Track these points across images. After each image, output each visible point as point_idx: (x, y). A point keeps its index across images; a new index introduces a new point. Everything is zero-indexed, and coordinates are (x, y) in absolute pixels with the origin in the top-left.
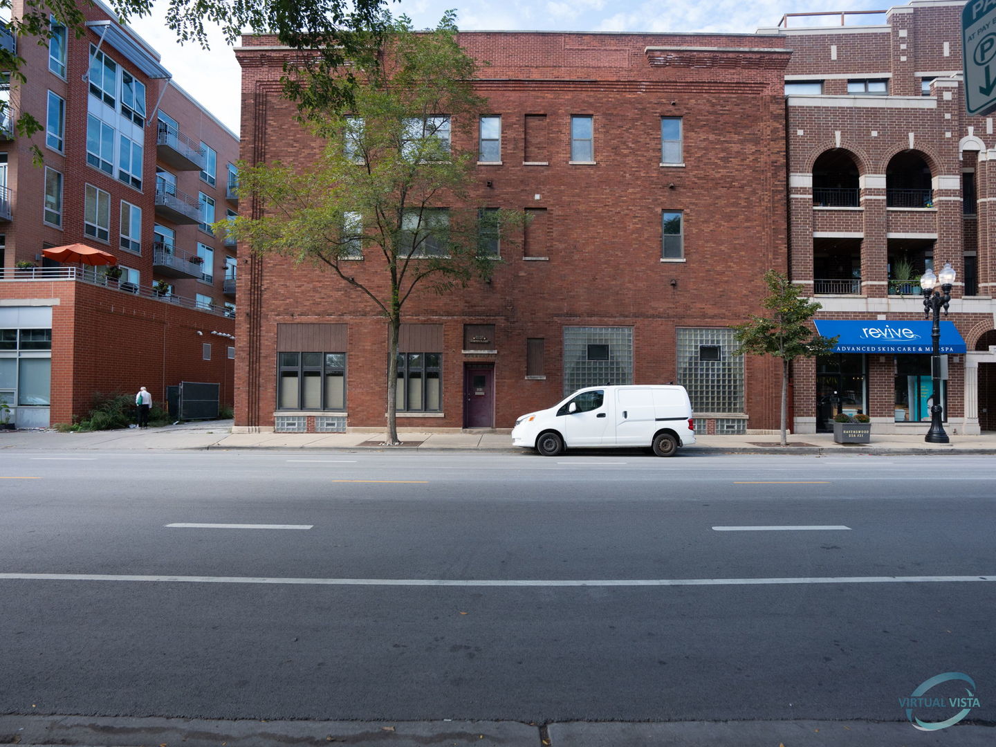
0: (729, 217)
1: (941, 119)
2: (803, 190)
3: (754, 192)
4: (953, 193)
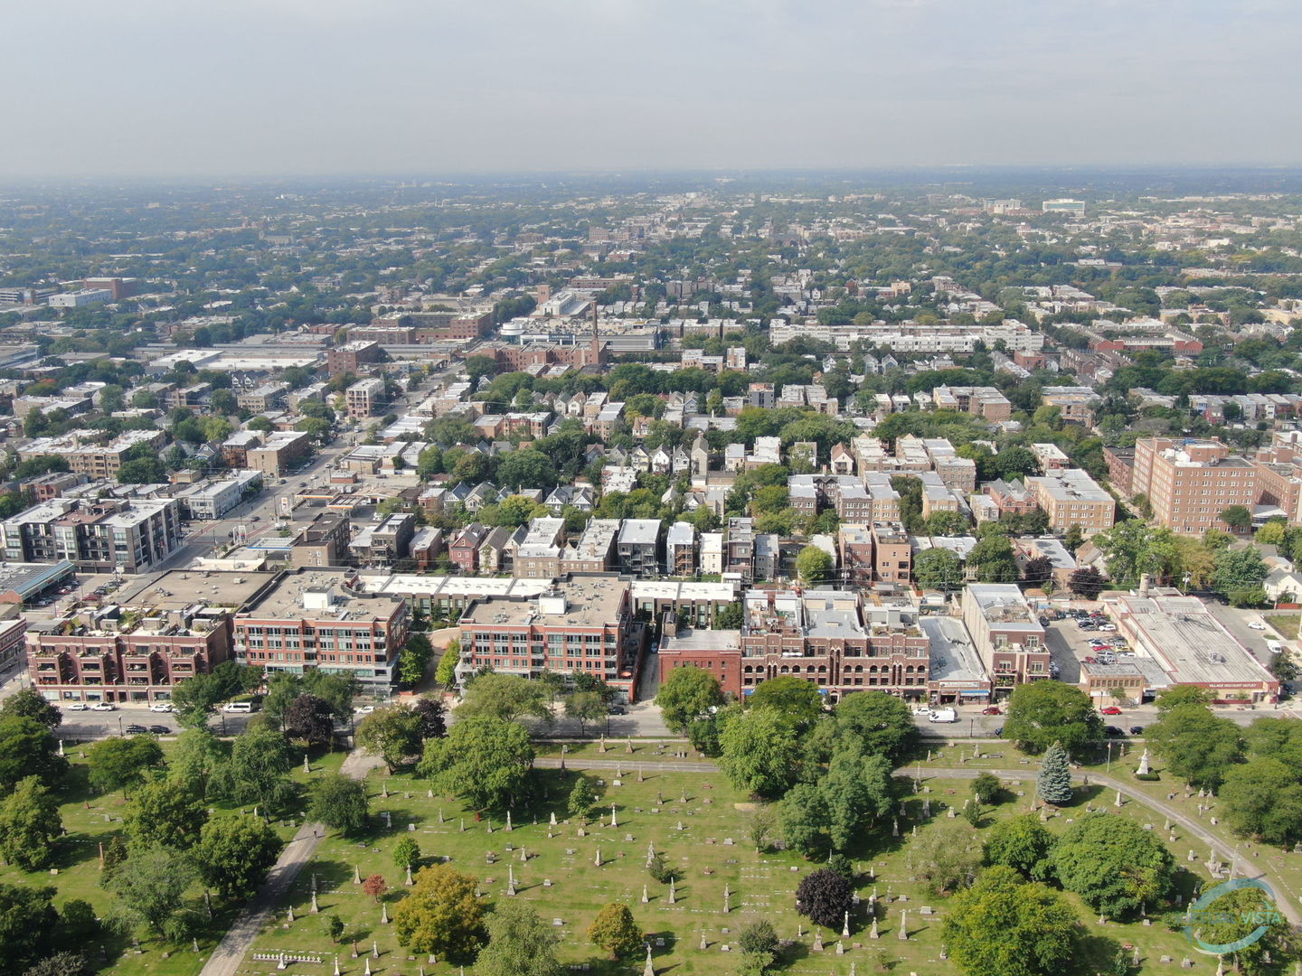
2: (743, 672)
4: (766, 672)
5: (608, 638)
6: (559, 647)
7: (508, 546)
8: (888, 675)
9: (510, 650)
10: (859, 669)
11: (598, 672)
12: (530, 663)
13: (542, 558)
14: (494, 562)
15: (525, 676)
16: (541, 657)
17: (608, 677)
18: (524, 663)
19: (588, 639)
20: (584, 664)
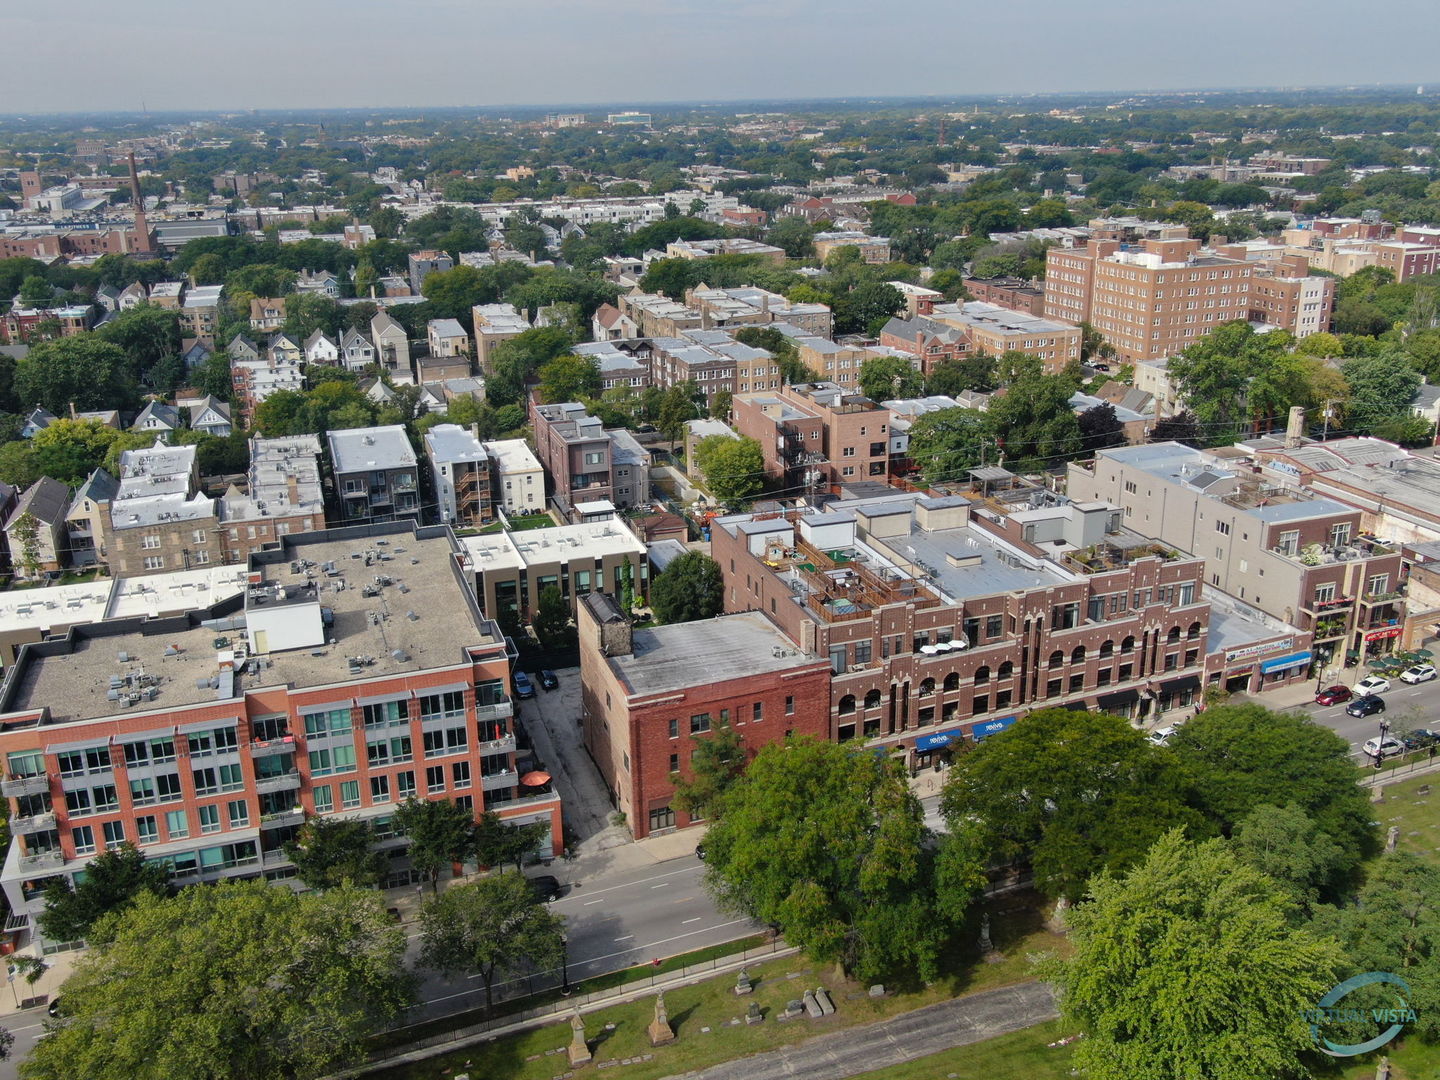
1: (883, 677)
2: (836, 712)
3: (819, 717)
4: (886, 702)
5: (485, 692)
6: (342, 745)
7: (76, 512)
8: (1131, 659)
9: (186, 782)
10: (1078, 654)
11: (462, 790)
12: (253, 807)
13: (169, 525)
14: (48, 553)
15: (242, 850)
16: (286, 782)
17: (493, 797)
18: (236, 810)
19: (429, 705)
20: (420, 778)
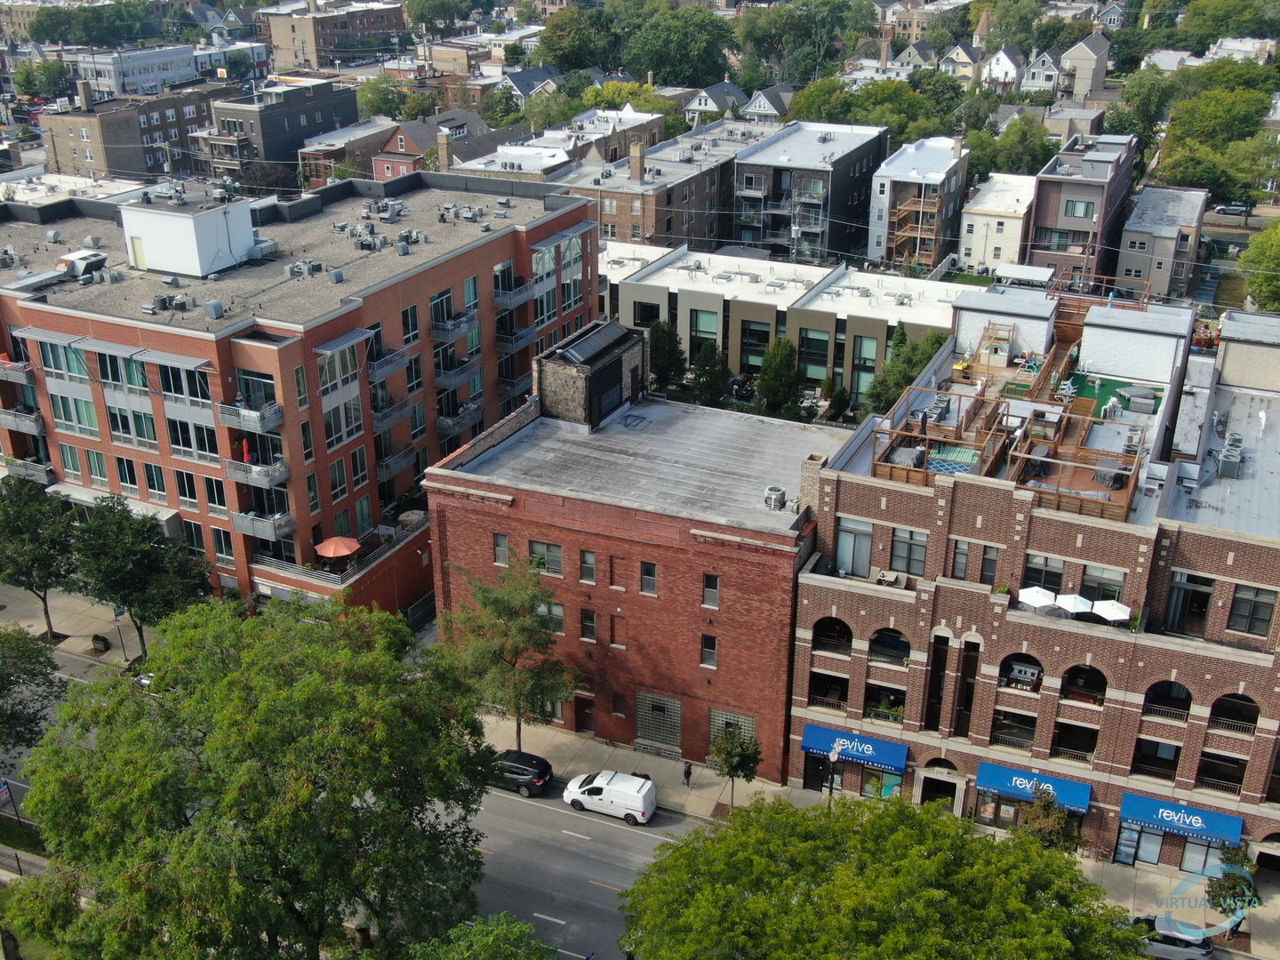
0: (749, 648)
1: (917, 612)
2: (805, 641)
3: (767, 635)
4: (921, 664)
11: (218, 519)
